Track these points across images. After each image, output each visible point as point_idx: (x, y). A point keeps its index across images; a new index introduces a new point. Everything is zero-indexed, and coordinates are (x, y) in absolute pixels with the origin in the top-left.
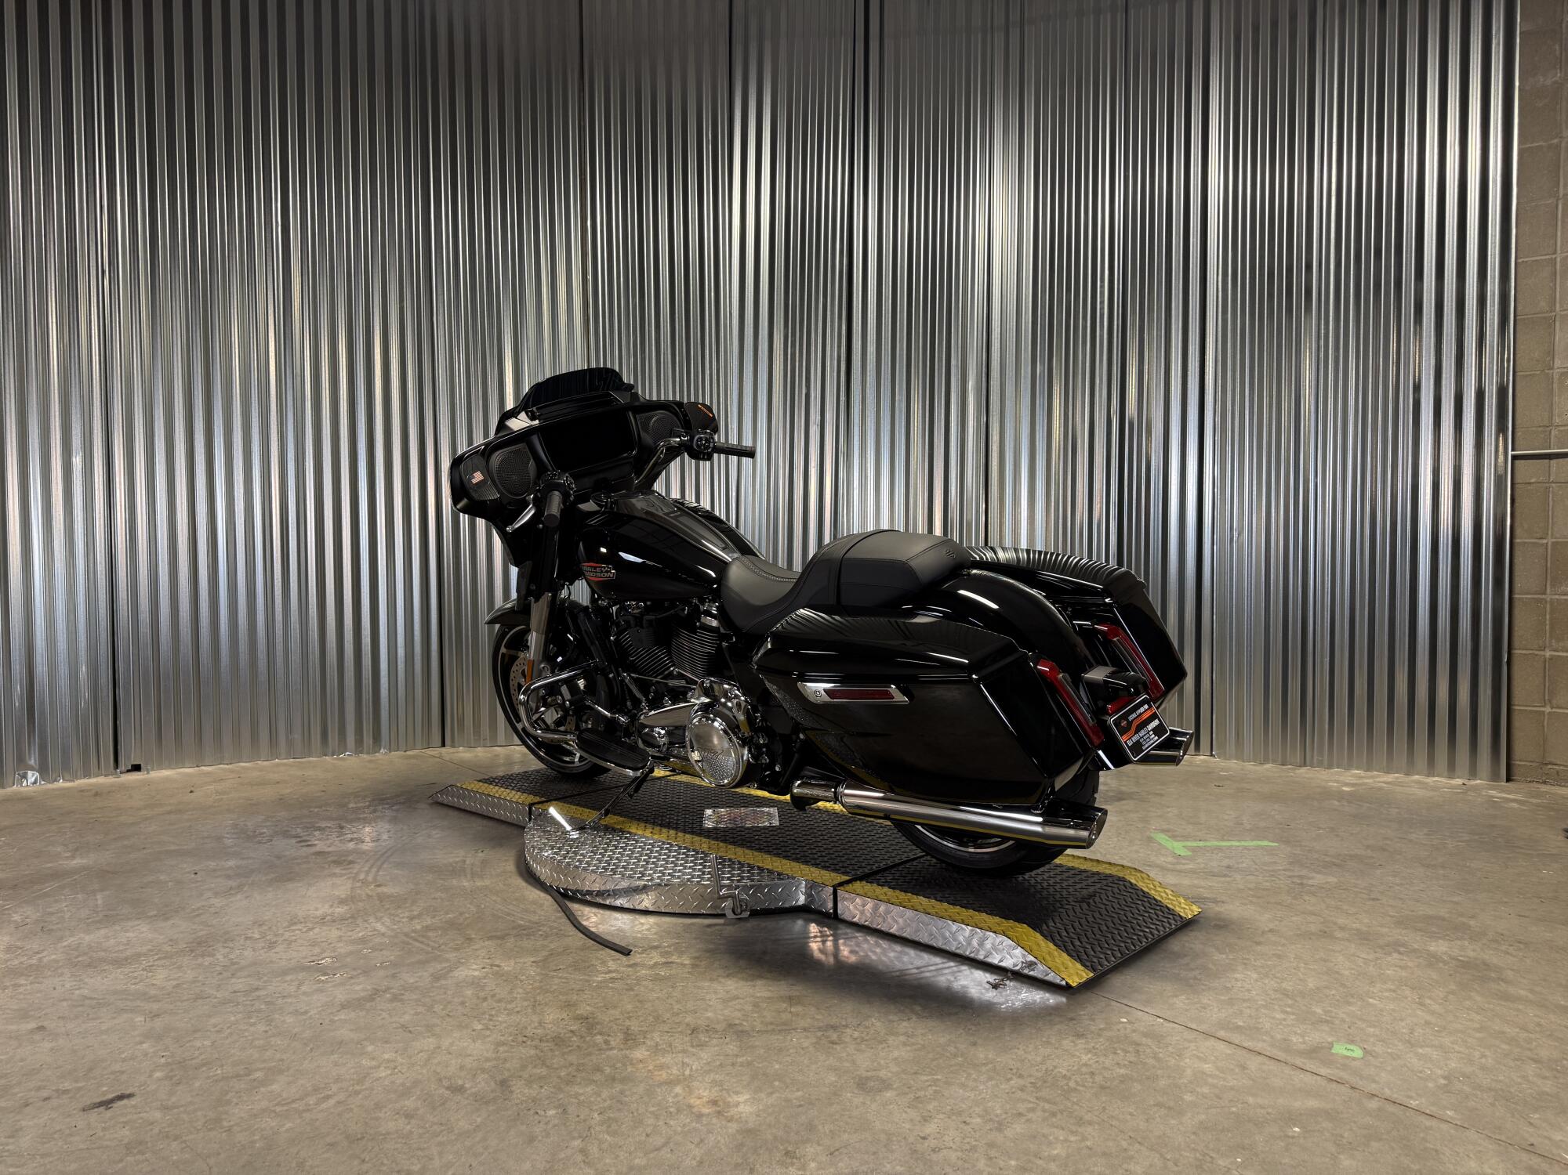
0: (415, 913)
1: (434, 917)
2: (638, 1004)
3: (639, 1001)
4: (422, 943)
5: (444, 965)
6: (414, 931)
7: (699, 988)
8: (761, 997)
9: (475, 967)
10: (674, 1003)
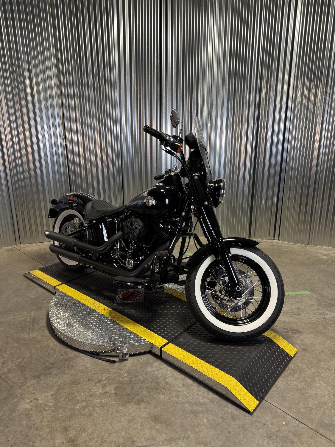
0: (5, 359)
1: (12, 362)
2: (94, 426)
3: (95, 425)
4: (6, 382)
5: (15, 400)
6: (4, 373)
7: (118, 411)
8: (143, 417)
9: (28, 401)
10: (109, 425)
